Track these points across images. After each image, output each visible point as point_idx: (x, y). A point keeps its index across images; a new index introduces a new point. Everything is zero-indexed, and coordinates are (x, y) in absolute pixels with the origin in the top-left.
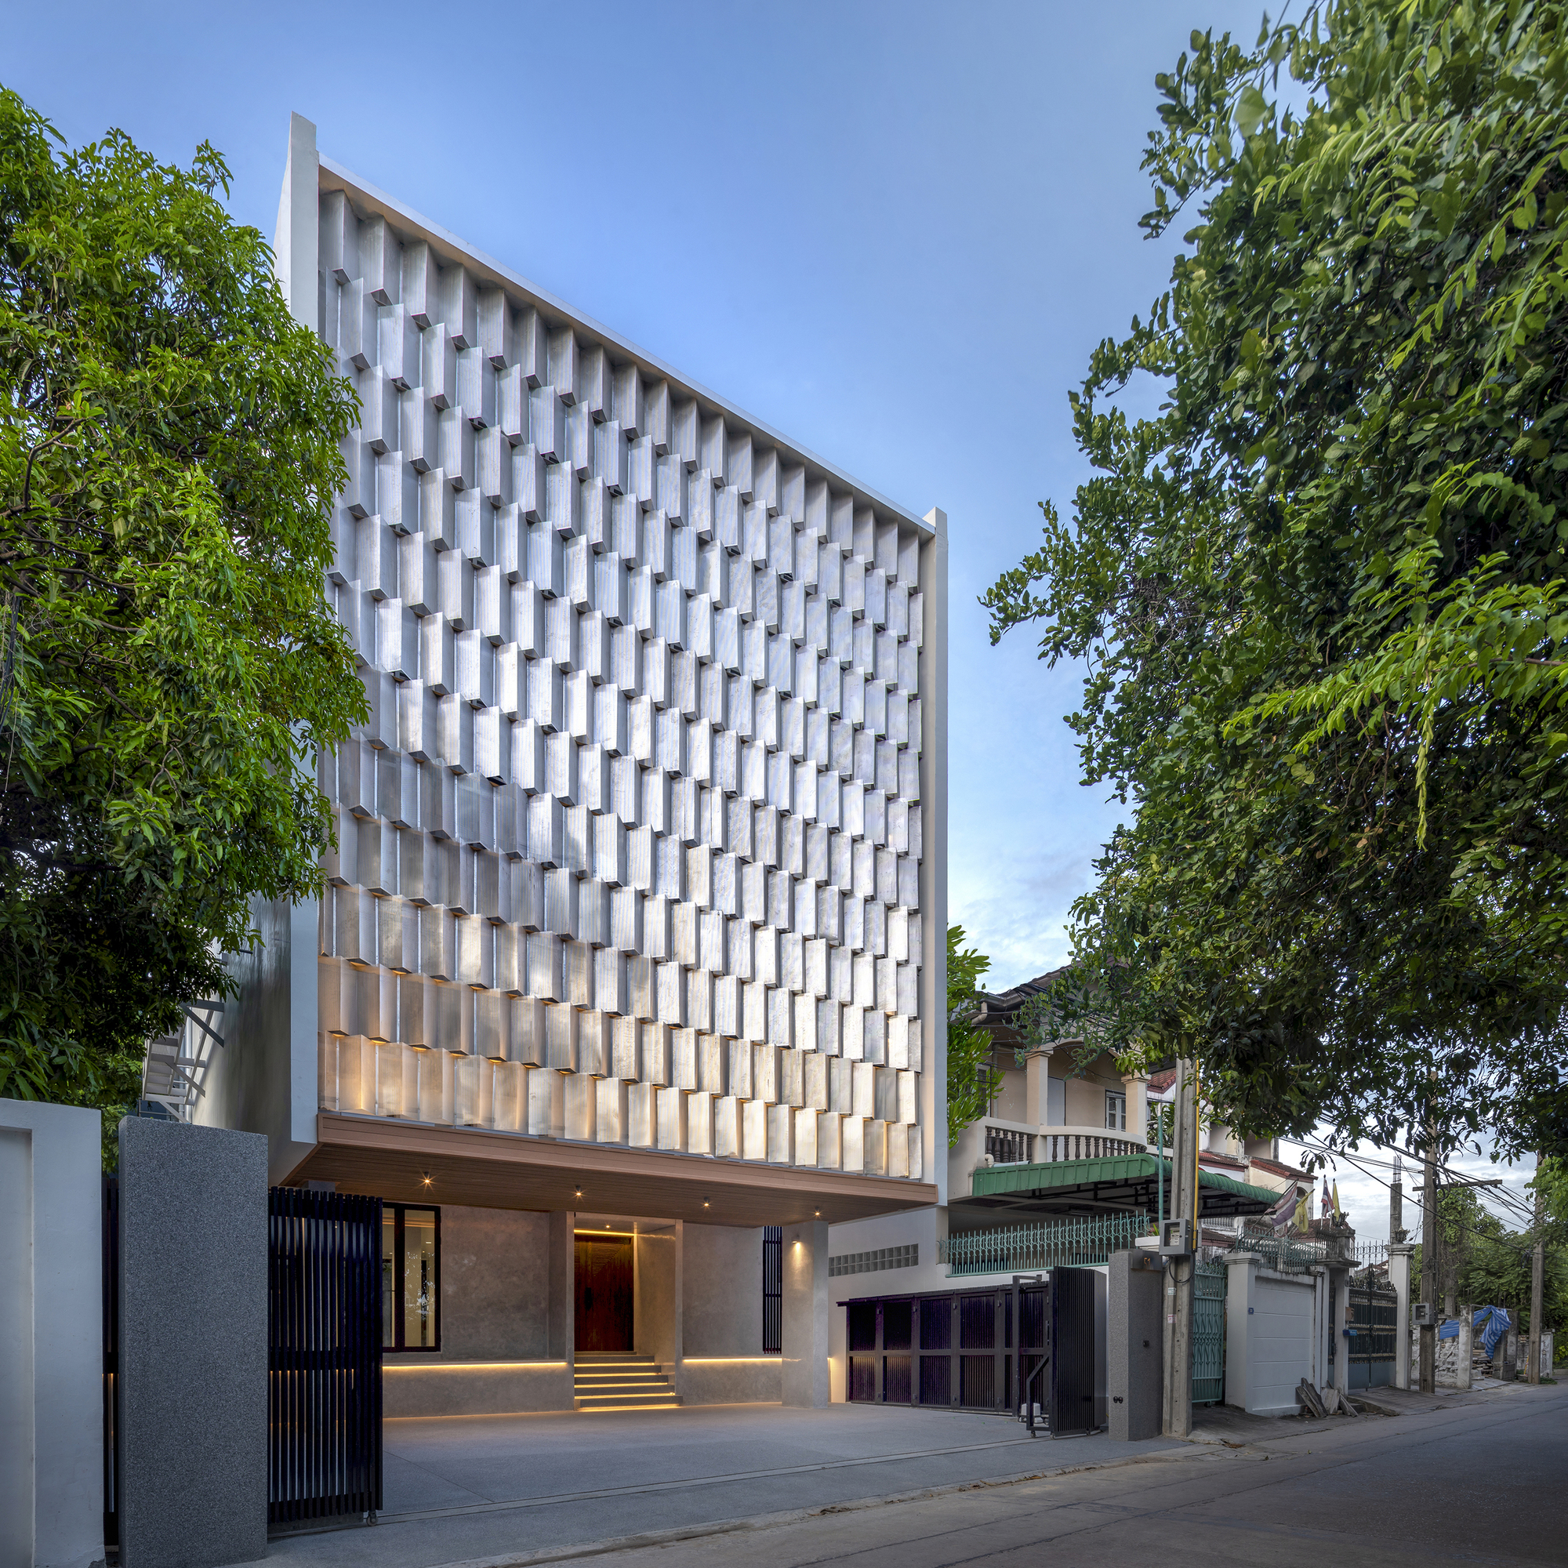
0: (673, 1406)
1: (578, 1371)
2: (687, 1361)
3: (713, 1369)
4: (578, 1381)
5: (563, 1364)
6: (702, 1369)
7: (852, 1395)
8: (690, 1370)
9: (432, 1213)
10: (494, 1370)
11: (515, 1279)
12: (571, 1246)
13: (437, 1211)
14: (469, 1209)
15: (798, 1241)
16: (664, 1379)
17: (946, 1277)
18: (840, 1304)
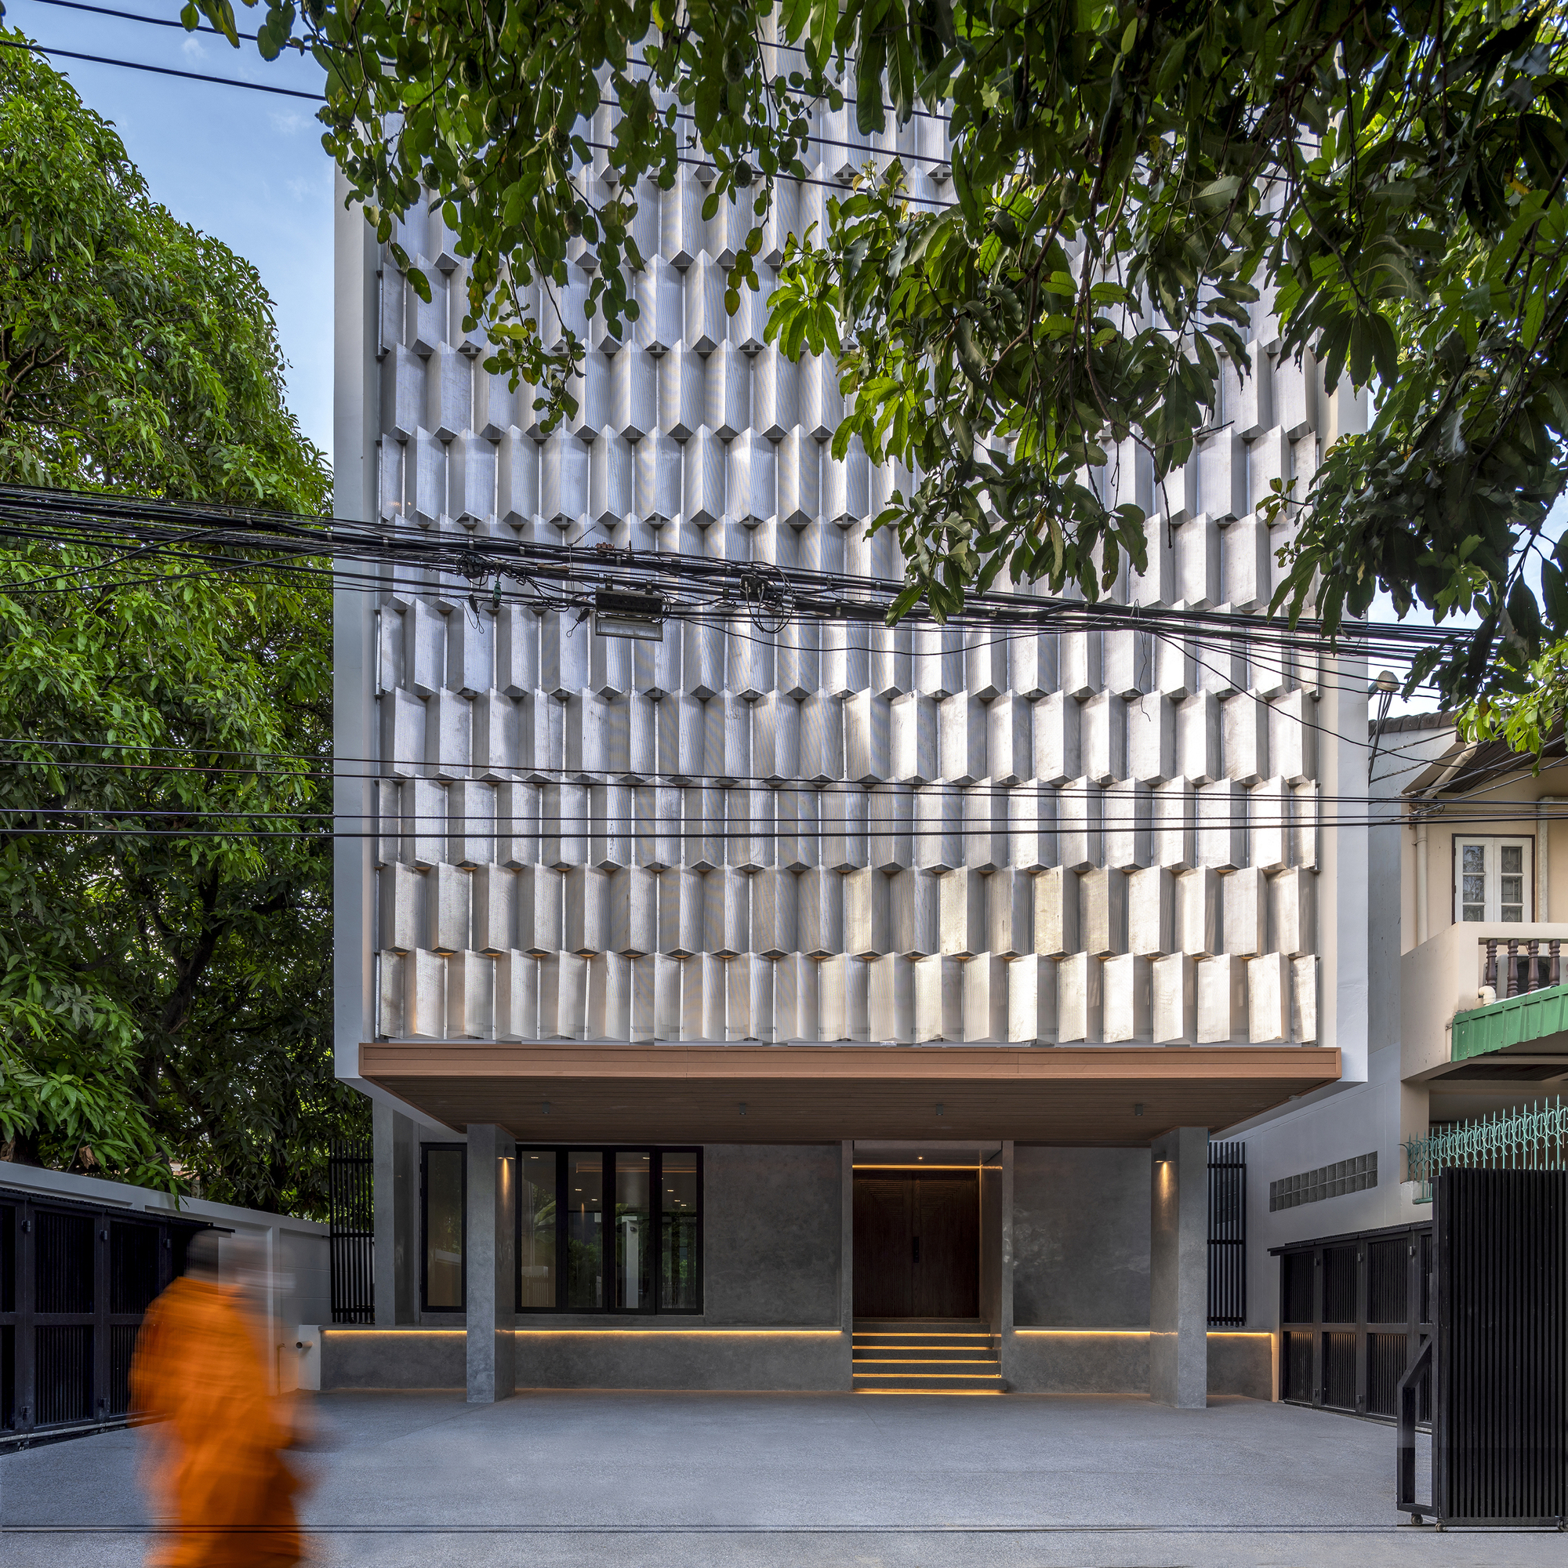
0: (995, 1393)
1: (857, 1341)
2: (1020, 1334)
3: (1062, 1345)
4: (857, 1354)
5: (835, 1334)
6: (1045, 1346)
7: (1288, 1391)
8: (1025, 1342)
9: (694, 1155)
11: (793, 1228)
12: (848, 1185)
13: (699, 1152)
14: (737, 1147)
15: (1165, 1160)
16: (993, 1355)
17: (1416, 1203)
18: (1274, 1252)
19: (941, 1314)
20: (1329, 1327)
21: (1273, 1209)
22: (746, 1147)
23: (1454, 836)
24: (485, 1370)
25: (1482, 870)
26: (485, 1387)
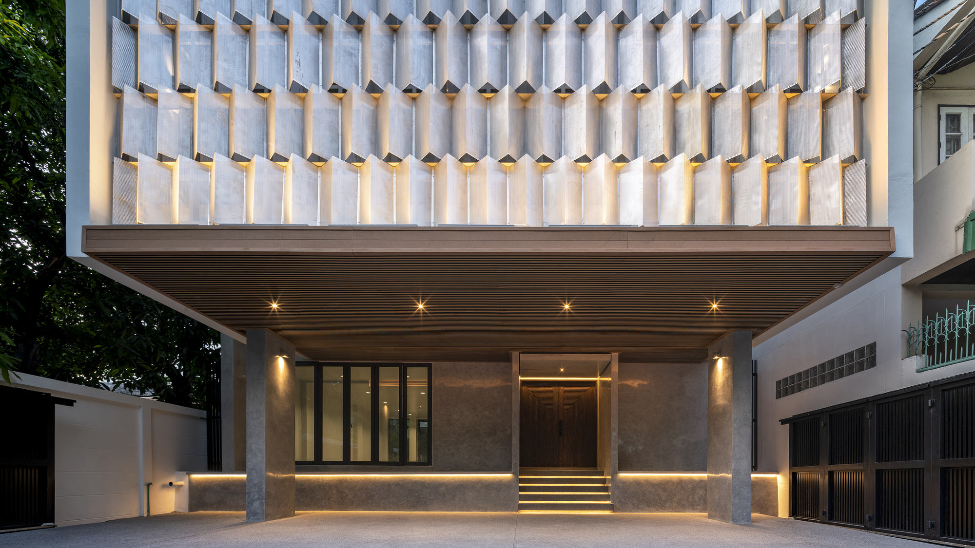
0: (607, 513)
1: (522, 481)
2: (623, 475)
3: (648, 483)
4: (522, 489)
5: (508, 476)
6: (637, 483)
7: (794, 511)
8: (624, 482)
9: (426, 369)
10: (453, 479)
11: (487, 413)
13: (429, 367)
14: (452, 363)
15: (721, 356)
16: (605, 489)
17: (918, 371)
18: (783, 422)
19: (575, 465)
20: (832, 468)
21: (779, 396)
22: (457, 363)
23: (939, 106)
24: (259, 499)
25: (958, 130)
26: (259, 511)
